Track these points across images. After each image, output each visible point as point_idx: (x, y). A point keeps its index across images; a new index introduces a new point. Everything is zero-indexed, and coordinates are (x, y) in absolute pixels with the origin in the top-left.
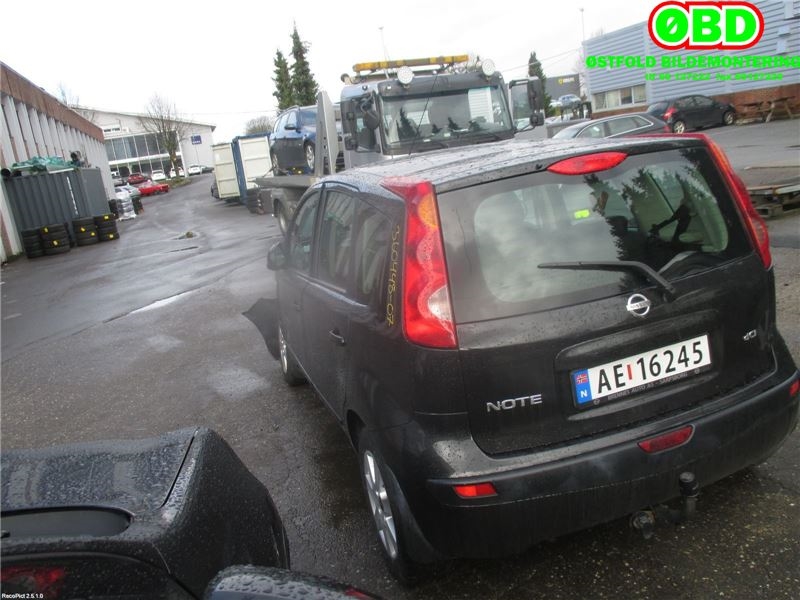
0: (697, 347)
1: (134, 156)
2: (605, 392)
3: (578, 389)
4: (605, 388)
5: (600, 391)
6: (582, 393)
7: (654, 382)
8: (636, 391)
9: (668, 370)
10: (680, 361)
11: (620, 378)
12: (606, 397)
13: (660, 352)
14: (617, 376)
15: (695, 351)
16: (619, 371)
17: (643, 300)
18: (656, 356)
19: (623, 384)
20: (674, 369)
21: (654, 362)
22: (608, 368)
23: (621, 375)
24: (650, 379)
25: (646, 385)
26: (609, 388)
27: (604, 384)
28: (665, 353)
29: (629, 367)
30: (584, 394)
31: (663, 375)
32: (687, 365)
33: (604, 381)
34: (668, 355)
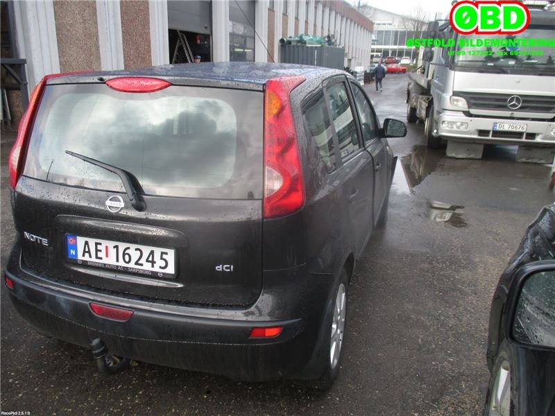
0: (164, 256)
1: (395, 44)
2: (87, 258)
3: (69, 247)
4: (87, 255)
5: (83, 255)
6: (72, 251)
7: (124, 267)
8: (108, 267)
9: (137, 263)
10: (147, 261)
11: (99, 253)
12: (87, 262)
13: (133, 247)
14: (97, 251)
15: (162, 258)
16: (99, 247)
17: (120, 201)
18: (129, 248)
19: (101, 258)
20: (142, 265)
21: (127, 252)
22: (92, 242)
23: (100, 251)
24: (121, 263)
25: (117, 266)
26: (90, 257)
27: (87, 252)
28: (136, 249)
29: (107, 247)
30: (73, 252)
31: (132, 265)
32: (153, 266)
33: (87, 250)
34: (138, 252)
